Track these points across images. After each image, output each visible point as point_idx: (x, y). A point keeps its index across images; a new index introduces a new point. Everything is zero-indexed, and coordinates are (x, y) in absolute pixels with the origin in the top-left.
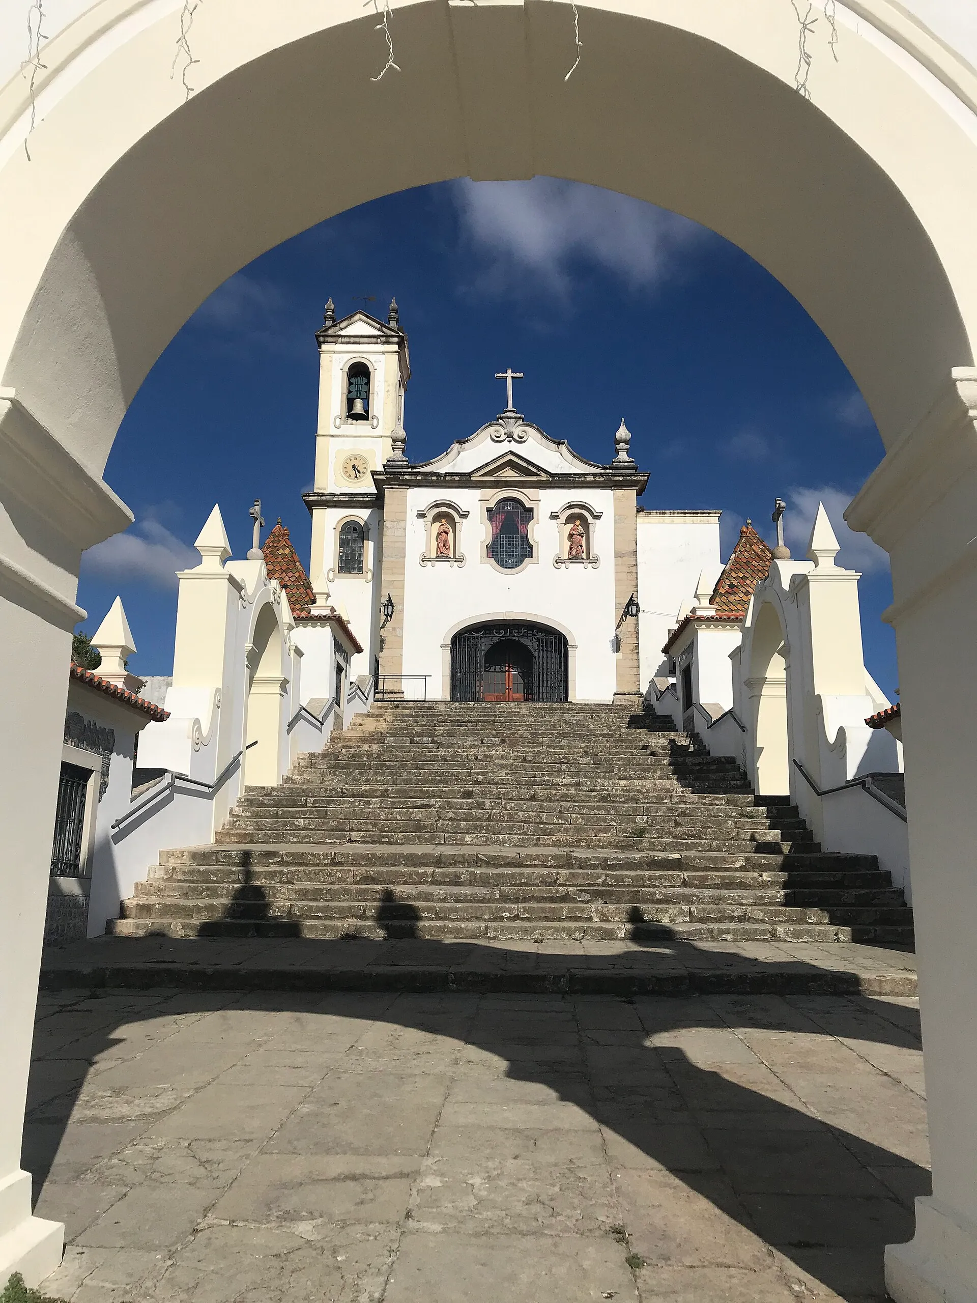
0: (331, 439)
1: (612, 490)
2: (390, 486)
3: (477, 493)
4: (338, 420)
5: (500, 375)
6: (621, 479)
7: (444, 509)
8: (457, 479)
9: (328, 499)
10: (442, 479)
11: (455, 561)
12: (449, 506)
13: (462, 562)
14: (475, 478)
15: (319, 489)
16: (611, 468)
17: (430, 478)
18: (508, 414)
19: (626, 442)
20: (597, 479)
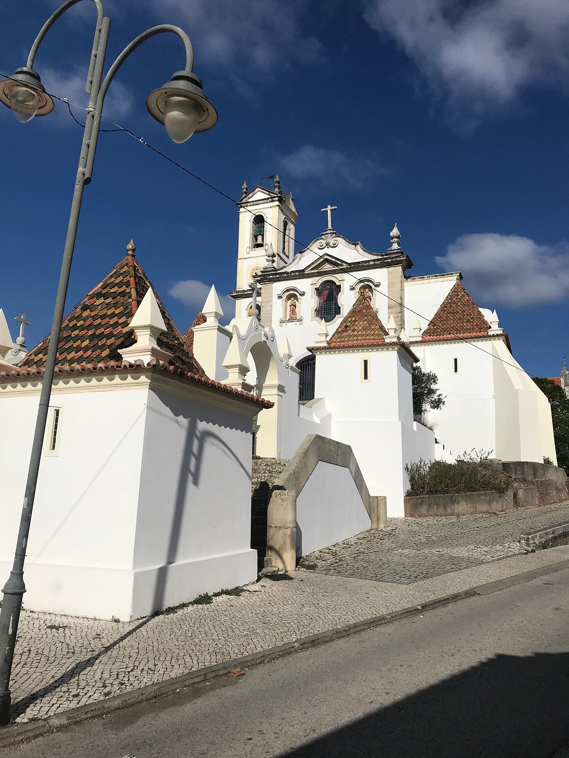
0: (245, 260)
1: (387, 268)
2: (263, 283)
3: (310, 280)
4: (248, 249)
5: (324, 209)
6: (390, 261)
7: (291, 292)
8: (297, 274)
9: (242, 293)
10: (289, 275)
11: (298, 321)
12: (294, 290)
13: (301, 321)
14: (307, 272)
15: (238, 288)
16: (386, 255)
17: (283, 276)
18: (329, 232)
19: (396, 237)
20: (376, 262)
